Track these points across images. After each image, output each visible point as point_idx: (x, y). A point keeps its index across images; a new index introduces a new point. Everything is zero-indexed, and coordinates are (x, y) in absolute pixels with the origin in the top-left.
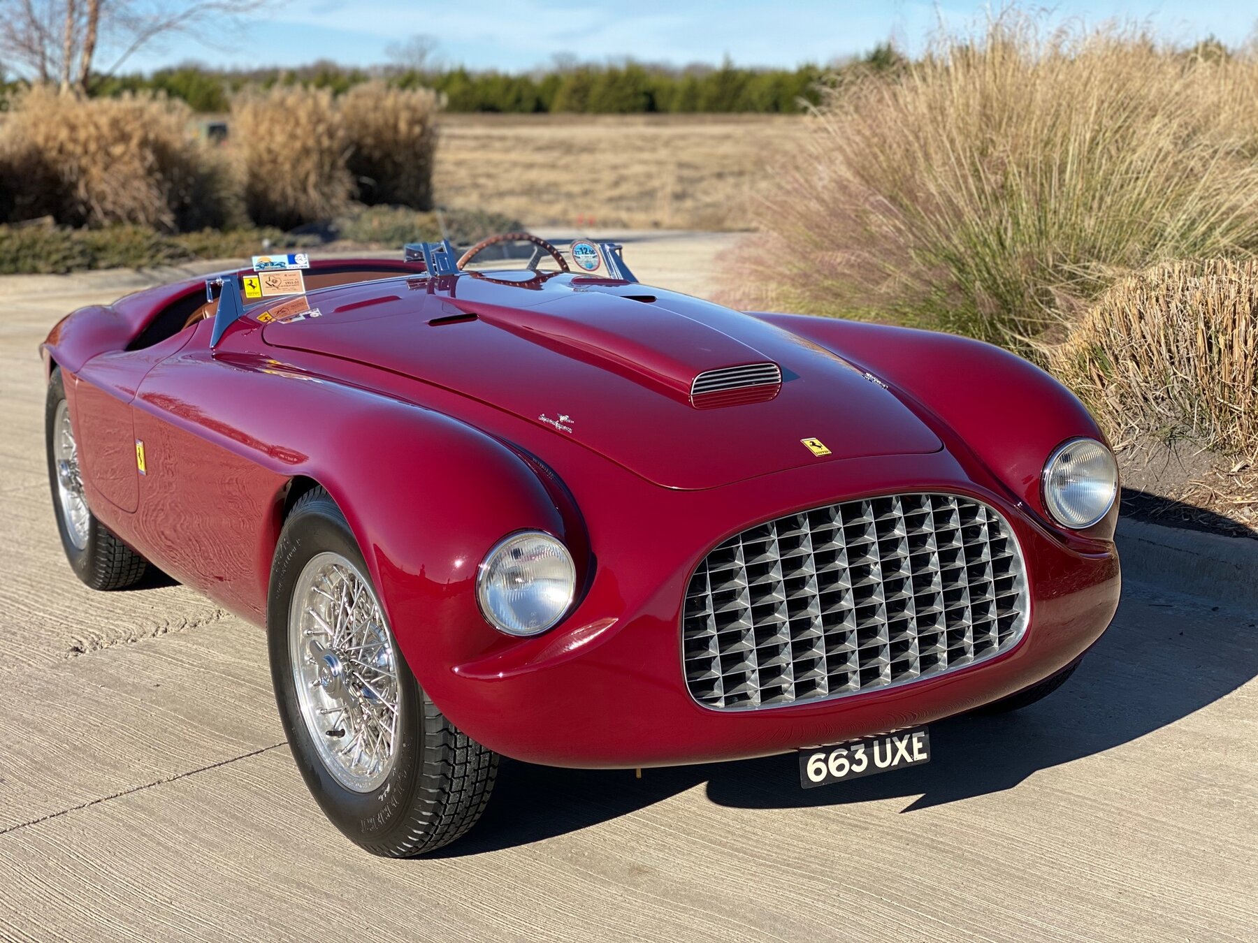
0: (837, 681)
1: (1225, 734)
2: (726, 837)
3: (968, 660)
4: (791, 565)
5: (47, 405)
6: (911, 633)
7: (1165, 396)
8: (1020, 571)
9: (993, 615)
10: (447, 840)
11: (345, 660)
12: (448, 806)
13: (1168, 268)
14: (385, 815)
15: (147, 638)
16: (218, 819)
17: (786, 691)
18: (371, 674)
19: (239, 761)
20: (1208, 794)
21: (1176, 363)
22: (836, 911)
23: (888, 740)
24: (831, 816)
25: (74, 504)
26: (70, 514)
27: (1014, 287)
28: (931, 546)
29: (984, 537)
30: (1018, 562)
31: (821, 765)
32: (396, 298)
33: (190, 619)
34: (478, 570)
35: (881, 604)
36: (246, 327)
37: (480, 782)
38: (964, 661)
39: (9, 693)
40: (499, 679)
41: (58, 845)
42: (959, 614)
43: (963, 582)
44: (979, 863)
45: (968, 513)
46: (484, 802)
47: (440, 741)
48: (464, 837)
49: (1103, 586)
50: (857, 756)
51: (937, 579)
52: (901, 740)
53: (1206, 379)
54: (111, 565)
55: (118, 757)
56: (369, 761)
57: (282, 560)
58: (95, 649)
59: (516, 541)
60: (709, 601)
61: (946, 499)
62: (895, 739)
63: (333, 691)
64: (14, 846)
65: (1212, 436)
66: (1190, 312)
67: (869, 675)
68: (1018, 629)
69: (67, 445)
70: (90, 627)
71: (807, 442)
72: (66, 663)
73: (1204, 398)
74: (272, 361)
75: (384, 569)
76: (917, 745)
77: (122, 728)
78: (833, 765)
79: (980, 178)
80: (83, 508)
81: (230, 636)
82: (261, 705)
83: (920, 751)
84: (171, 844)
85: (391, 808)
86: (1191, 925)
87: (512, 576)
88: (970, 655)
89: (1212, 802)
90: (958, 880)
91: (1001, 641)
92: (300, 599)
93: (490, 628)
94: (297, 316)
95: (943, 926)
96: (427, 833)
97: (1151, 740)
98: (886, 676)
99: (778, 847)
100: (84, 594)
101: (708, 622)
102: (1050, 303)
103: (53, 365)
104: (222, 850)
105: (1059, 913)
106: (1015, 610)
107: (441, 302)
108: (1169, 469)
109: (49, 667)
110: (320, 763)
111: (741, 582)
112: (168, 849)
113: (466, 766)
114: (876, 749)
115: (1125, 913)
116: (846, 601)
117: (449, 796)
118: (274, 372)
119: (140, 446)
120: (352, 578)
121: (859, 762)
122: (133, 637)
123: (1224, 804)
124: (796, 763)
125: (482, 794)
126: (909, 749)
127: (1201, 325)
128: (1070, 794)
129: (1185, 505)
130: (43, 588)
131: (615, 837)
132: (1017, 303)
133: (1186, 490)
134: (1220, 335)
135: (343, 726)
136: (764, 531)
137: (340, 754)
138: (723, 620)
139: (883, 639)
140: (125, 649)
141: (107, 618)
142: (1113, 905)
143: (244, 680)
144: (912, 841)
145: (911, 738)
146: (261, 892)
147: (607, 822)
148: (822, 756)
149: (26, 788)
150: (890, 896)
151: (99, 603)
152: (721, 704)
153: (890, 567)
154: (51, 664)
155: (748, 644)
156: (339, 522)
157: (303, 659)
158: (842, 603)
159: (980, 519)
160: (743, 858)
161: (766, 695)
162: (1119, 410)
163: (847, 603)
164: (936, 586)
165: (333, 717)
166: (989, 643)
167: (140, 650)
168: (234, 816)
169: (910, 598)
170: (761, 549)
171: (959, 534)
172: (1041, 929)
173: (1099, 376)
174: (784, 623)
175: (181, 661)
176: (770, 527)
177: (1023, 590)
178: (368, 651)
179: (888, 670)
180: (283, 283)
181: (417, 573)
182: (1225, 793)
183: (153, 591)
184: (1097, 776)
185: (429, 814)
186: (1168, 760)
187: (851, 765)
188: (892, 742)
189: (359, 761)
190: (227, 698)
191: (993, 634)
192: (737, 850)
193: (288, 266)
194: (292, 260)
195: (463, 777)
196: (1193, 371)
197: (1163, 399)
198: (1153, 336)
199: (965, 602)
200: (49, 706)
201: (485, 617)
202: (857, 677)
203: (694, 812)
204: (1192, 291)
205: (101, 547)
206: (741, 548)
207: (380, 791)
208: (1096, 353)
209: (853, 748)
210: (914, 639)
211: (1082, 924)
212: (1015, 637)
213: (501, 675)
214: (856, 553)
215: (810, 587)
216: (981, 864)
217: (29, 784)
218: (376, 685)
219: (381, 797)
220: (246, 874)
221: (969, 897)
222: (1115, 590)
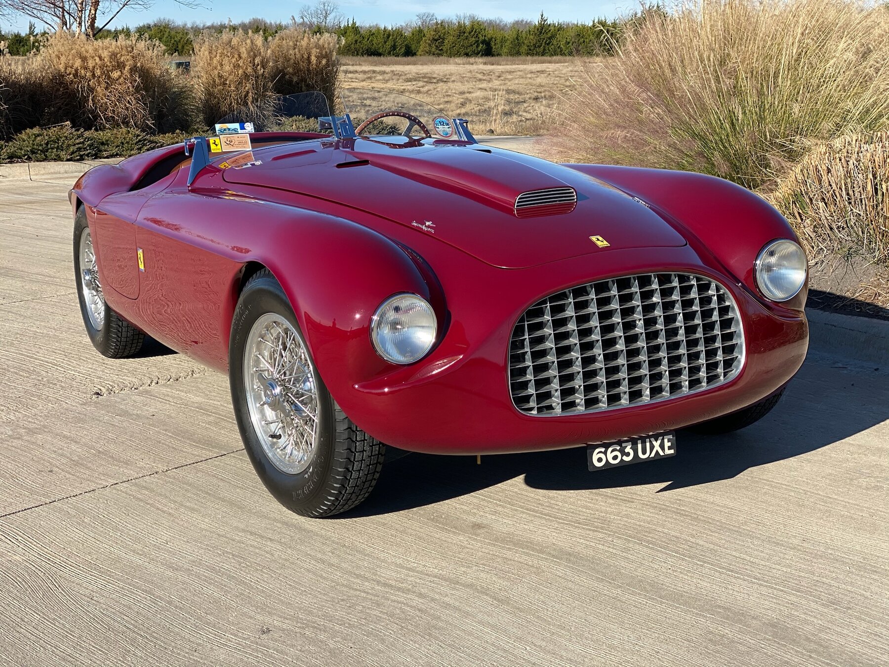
0: (613, 399)
1: (880, 446)
2: (538, 507)
3: (702, 387)
4: (583, 319)
5: (75, 232)
6: (664, 367)
7: (845, 226)
8: (739, 328)
9: (720, 357)
10: (350, 505)
11: (281, 385)
12: (351, 481)
13: (848, 139)
14: (309, 487)
15: (146, 387)
16: (197, 495)
17: (578, 405)
18: (298, 395)
19: (209, 460)
20: (867, 482)
21: (853, 203)
22: (611, 550)
23: (648, 440)
24: (609, 495)
25: (93, 300)
26: (91, 307)
27: (742, 157)
28: (678, 309)
29: (714, 304)
30: (738, 321)
31: (602, 456)
32: (313, 151)
33: (173, 375)
34: (371, 320)
35: (643, 347)
36: (211, 172)
37: (372, 465)
38: (700, 387)
39: (53, 419)
40: (384, 394)
41: (91, 509)
42: (696, 356)
43: (699, 334)
44: (708, 522)
45: (703, 288)
46: (375, 479)
47: (346, 436)
48: (362, 504)
49: (795, 344)
50: (627, 450)
51: (682, 331)
52: (656, 440)
53: (873, 214)
54: (119, 340)
55: (128, 458)
56: (298, 454)
57: (239, 321)
58: (110, 393)
59: (396, 301)
60: (527, 343)
61: (688, 278)
62: (652, 439)
63: (274, 406)
64: (61, 510)
65: (877, 254)
66: (863, 168)
67: (635, 395)
68: (737, 368)
69: (89, 258)
70: (106, 380)
71: (594, 238)
72: (91, 402)
73: (871, 227)
74: (230, 192)
75: (309, 325)
76: (667, 444)
77: (130, 440)
78: (610, 456)
79: (720, 81)
80: (100, 303)
81: (201, 386)
82: (224, 428)
83: (669, 448)
84: (165, 509)
85: (313, 482)
86: (851, 559)
87: (394, 325)
88: (704, 384)
89: (869, 486)
90: (694, 532)
91: (725, 375)
92: (251, 347)
93: (380, 359)
94: (246, 164)
95: (683, 559)
96: (337, 499)
97: (829, 449)
98: (647, 396)
99: (572, 513)
100: (101, 361)
101: (526, 357)
102: (767, 166)
103: (79, 203)
104: (200, 513)
105: (762, 552)
106: (735, 354)
107: (345, 154)
108: (847, 276)
109: (80, 404)
110: (265, 456)
111: (548, 331)
112: (164, 512)
113: (364, 452)
114: (640, 446)
115: (807, 552)
116: (620, 345)
117: (352, 473)
118: (231, 198)
119: (140, 252)
120: (286, 331)
121: (628, 454)
122: (135, 387)
123: (877, 488)
124: (584, 454)
125: (374, 473)
126: (662, 446)
127: (870, 176)
128: (772, 481)
129: (858, 301)
130: (73, 357)
131: (462, 507)
132: (744, 167)
133: (859, 290)
134: (883, 183)
135: (280, 432)
136: (564, 296)
137: (278, 450)
138: (536, 355)
139: (644, 371)
140: (130, 393)
141: (117, 375)
142: (799, 547)
143: (211, 412)
144: (663, 509)
145: (663, 439)
146: (227, 538)
147: (457, 498)
148: (603, 450)
149: (68, 476)
150: (648, 542)
151: (111, 366)
152: (534, 412)
153: (650, 322)
154: (81, 402)
155: (553, 372)
156: (277, 292)
157: (253, 387)
158: (617, 346)
159: (712, 292)
160: (549, 519)
161: (565, 406)
162: (813, 236)
163: (620, 346)
164: (681, 336)
165: (273, 427)
166: (716, 377)
167: (140, 394)
168: (207, 493)
169: (663, 344)
170: (562, 308)
171: (697, 301)
172: (750, 561)
173: (799, 213)
174: (577, 358)
175: (168, 401)
176: (568, 293)
177: (741, 341)
178: (297, 380)
179: (648, 392)
180: (237, 143)
181: (331, 325)
182: (878, 481)
183: (148, 359)
184: (791, 471)
185: (338, 486)
186: (840, 462)
187: (622, 457)
188: (650, 442)
189: (291, 455)
190: (201, 423)
191: (720, 370)
192: (545, 515)
193: (240, 131)
194: (242, 128)
195: (361, 461)
196: (864, 208)
197: (843, 229)
198: (837, 184)
199: (701, 347)
200: (80, 427)
201: (376, 351)
202: (627, 396)
203: (516, 492)
204: (864, 153)
205: (112, 327)
206: (549, 307)
207: (305, 472)
208: (797, 197)
209: (624, 445)
210: (666, 371)
211: (777, 558)
212: (735, 372)
213: (386, 390)
214: (627, 312)
215: (595, 335)
216: (710, 523)
217: (70, 473)
218: (302, 402)
219: (306, 476)
220: (216, 527)
221: (701, 543)
222: (804, 347)
